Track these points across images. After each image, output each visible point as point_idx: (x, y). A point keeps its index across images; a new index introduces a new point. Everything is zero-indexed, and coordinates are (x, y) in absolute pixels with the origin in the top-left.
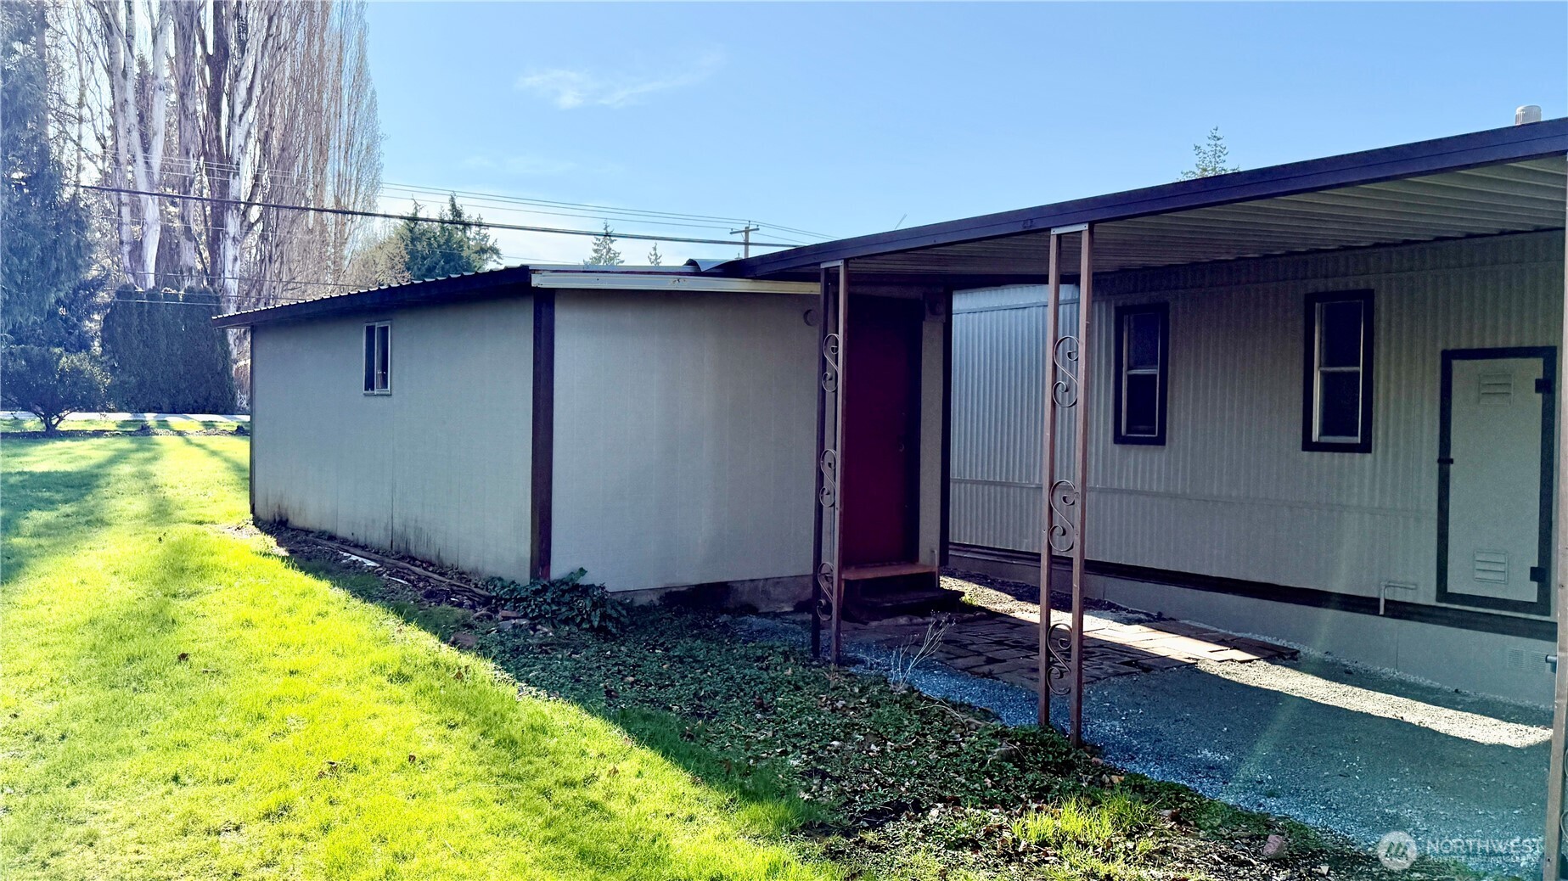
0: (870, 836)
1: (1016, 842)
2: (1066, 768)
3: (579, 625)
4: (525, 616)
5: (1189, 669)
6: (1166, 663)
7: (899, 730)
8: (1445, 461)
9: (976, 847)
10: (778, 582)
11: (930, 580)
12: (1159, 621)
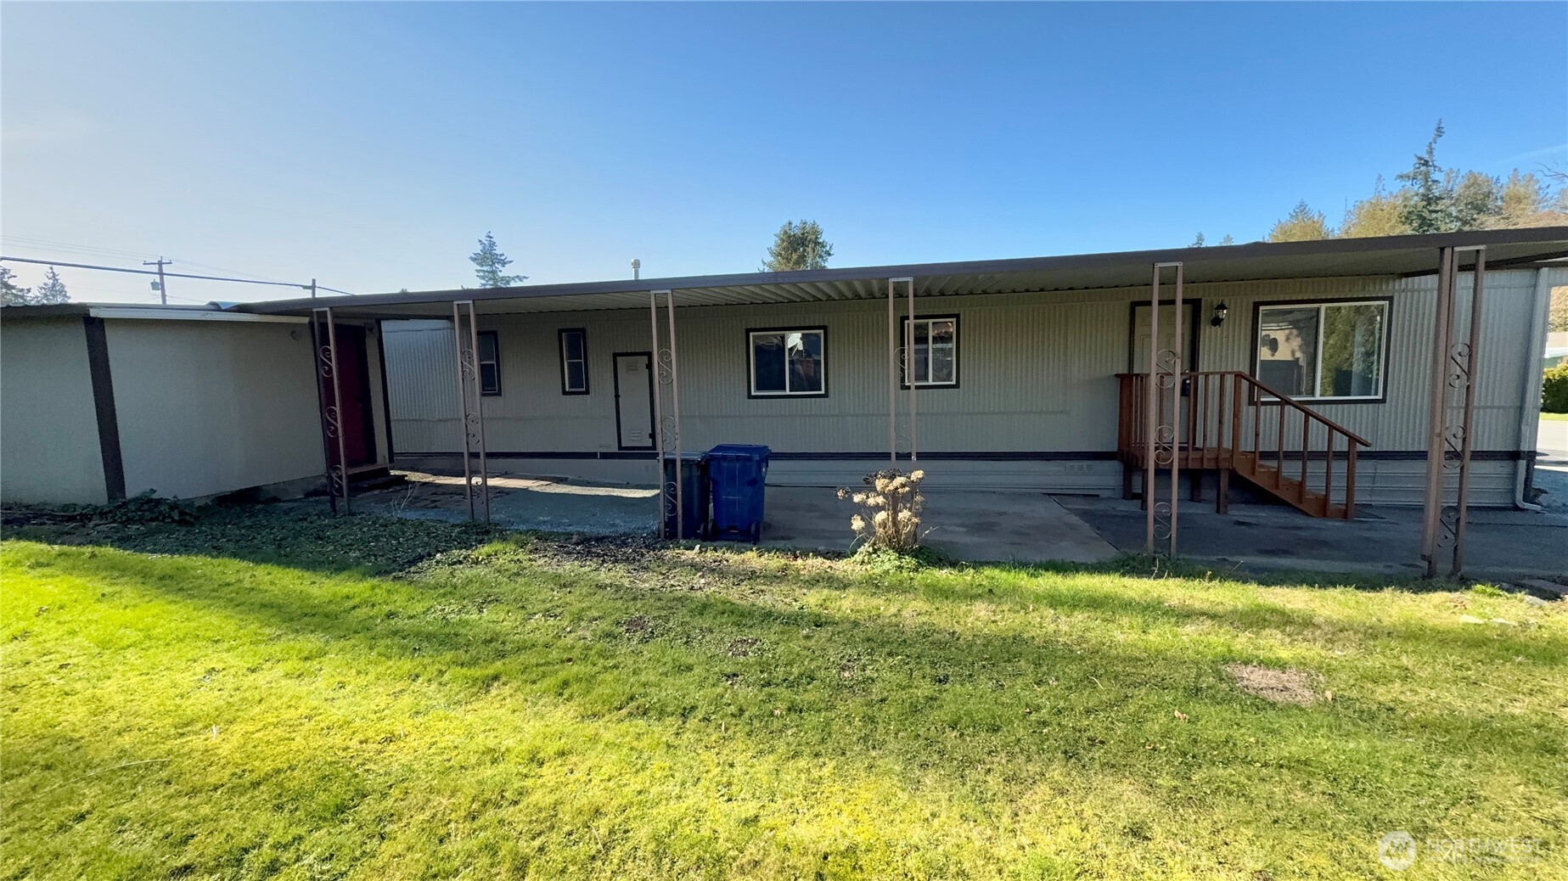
0: (412, 569)
1: (477, 558)
2: (487, 532)
3: (163, 521)
4: (114, 522)
5: (526, 491)
6: (515, 490)
7: (404, 533)
8: (617, 396)
9: (461, 563)
10: (292, 483)
11: (384, 472)
12: (506, 475)
